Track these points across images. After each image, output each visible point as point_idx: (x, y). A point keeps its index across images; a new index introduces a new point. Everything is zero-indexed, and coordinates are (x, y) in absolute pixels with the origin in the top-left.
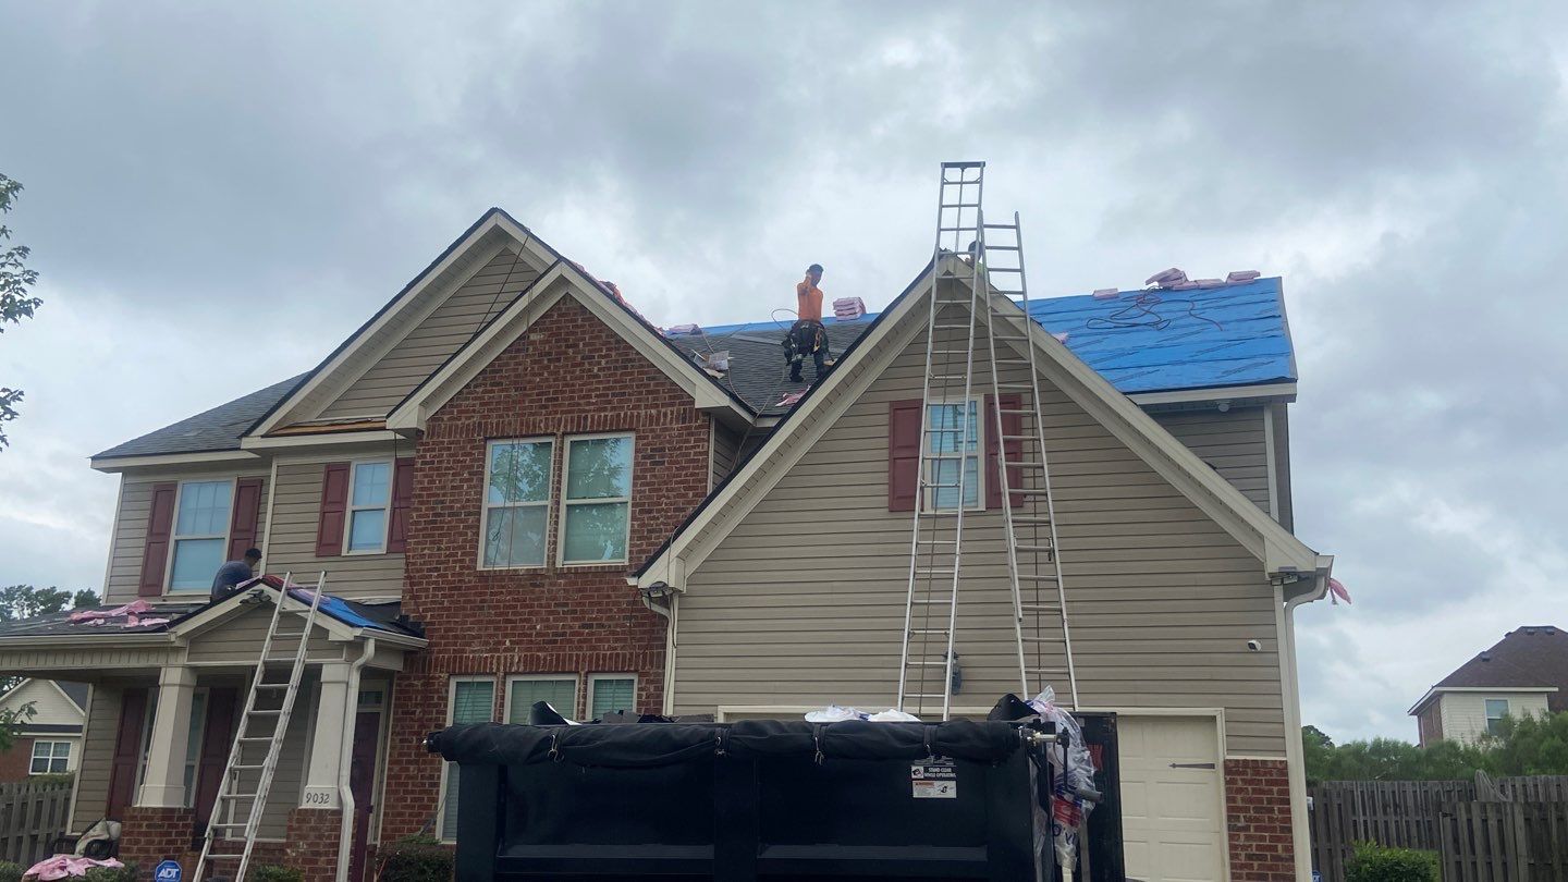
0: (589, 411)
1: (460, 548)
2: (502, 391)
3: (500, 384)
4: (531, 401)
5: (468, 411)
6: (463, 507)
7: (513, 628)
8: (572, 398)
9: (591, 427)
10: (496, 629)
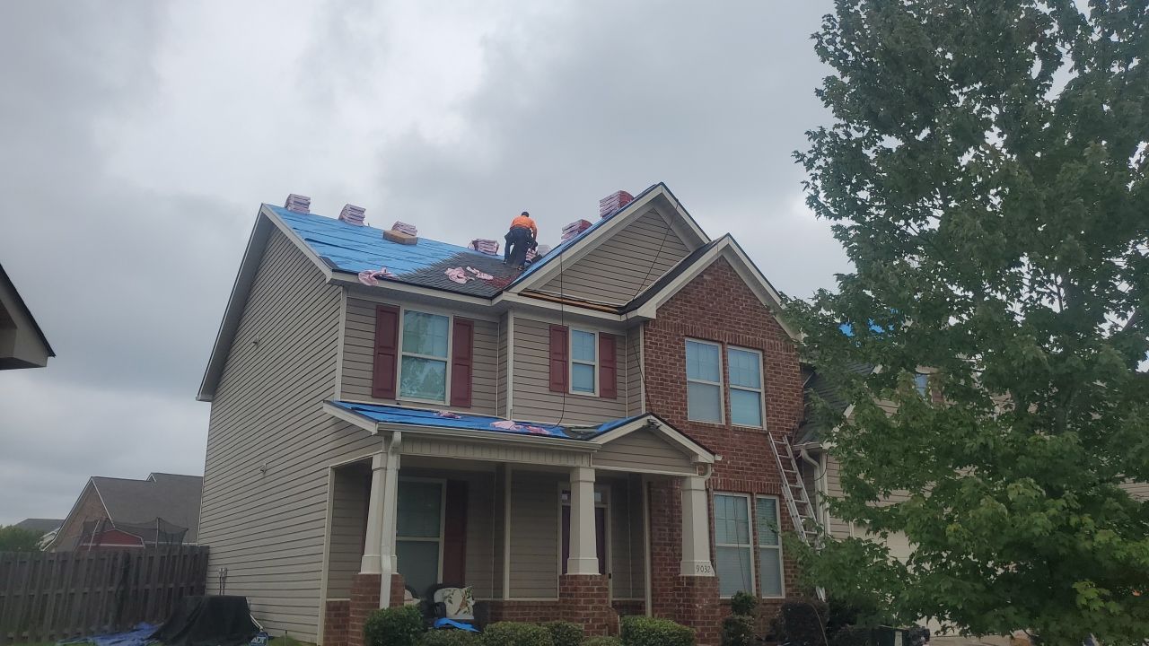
1: (678, 404)
2: (691, 306)
3: (690, 302)
4: (709, 318)
5: (674, 315)
6: (679, 378)
8: (730, 322)
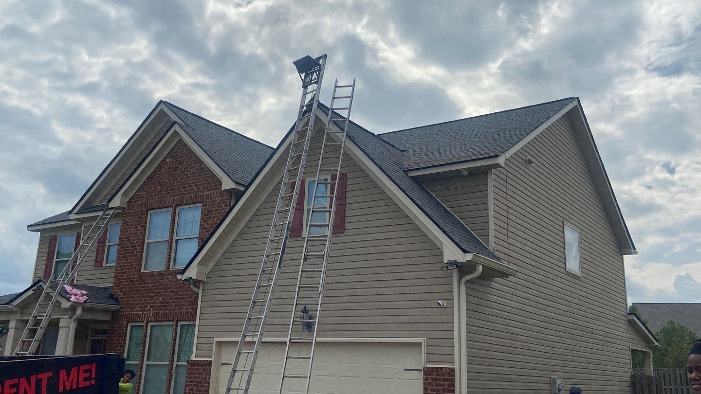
0: (185, 194)
2: (154, 187)
3: (154, 184)
4: (164, 191)
5: (141, 197)
7: (151, 300)
8: (179, 188)
9: (186, 202)
10: (145, 300)
